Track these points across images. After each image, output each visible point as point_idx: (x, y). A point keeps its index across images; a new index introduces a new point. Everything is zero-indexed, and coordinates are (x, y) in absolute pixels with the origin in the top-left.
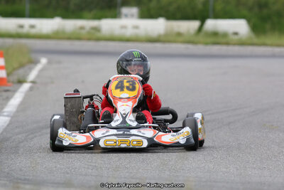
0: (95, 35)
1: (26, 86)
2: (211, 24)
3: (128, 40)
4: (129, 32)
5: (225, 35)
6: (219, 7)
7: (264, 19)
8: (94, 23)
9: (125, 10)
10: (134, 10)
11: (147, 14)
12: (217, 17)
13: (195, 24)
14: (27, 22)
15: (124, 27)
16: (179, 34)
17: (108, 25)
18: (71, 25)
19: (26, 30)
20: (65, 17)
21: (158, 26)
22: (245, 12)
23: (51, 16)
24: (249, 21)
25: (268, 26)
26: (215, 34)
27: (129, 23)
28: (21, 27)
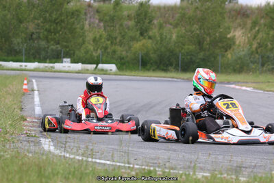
0: (52, 70)
1: (36, 93)
2: (100, 66)
3: (67, 72)
4: (67, 69)
5: (107, 71)
6: (104, 58)
7: (123, 64)
8: (51, 65)
9: (64, 60)
10: (69, 60)
11: (74, 61)
12: (103, 63)
13: (94, 66)
14: (24, 64)
15: (64, 67)
16: (88, 70)
17: (58, 66)
18: (42, 65)
19: (23, 67)
20: (39, 62)
21: (79, 66)
22: (115, 61)
23: (34, 62)
24: (117, 65)
25: (124, 67)
26: (102, 70)
27: (66, 65)
28: (21, 66)
